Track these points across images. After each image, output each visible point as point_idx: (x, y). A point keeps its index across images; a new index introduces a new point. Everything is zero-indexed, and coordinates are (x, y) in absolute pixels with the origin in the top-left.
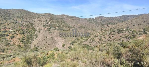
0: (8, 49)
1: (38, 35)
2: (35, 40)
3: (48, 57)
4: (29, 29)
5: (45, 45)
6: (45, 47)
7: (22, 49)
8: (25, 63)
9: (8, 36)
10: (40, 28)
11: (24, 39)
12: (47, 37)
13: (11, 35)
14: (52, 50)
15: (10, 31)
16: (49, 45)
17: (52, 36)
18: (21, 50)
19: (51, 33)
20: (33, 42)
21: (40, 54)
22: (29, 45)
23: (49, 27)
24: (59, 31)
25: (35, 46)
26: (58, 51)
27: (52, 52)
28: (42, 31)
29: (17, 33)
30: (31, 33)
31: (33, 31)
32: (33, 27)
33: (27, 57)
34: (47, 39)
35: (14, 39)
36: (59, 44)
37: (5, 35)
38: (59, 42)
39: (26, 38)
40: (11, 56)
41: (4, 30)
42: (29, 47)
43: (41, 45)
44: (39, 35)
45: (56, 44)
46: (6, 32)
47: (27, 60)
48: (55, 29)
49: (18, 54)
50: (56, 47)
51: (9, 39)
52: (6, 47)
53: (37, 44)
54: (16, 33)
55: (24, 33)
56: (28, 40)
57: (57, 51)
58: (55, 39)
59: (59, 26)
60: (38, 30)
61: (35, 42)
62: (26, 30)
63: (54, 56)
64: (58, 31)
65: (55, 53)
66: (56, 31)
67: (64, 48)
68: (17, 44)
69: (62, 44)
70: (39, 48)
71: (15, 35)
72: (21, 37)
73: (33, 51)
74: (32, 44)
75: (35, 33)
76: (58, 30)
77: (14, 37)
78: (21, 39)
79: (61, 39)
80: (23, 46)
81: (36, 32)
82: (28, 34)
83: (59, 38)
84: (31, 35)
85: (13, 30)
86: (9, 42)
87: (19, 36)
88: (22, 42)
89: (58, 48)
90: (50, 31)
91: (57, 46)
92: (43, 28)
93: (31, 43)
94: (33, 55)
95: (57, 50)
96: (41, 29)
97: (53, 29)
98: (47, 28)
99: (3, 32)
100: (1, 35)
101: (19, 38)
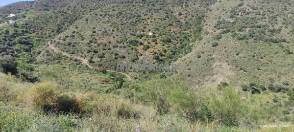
9: (141, 44)
11: (164, 54)
13: (146, 43)
15: (147, 36)
23: (226, 30)
34: (195, 62)
35: (147, 52)
39: (168, 52)
51: (140, 51)
54: (155, 41)
56: (169, 58)
62: (179, 35)
71: (153, 44)
72: (161, 49)
77: (148, 47)
87: (159, 47)
92: (211, 30)
98: (220, 30)
99: (138, 36)
100: (131, 42)
101: (156, 51)
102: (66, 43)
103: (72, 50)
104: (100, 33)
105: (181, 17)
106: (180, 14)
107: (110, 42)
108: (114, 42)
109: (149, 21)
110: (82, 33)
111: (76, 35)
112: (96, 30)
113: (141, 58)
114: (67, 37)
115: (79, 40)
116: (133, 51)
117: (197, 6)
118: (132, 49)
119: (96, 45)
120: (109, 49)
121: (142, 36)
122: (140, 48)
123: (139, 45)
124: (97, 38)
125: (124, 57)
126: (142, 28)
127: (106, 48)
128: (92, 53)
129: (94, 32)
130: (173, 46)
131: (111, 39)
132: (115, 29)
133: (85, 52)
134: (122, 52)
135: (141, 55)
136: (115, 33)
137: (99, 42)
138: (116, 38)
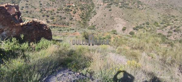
0: (71, 23)
2: (92, 17)
3: (104, 39)
4: (88, 4)
5: (102, 24)
6: (102, 27)
7: (82, 25)
8: (84, 38)
9: (71, 11)
10: (100, 4)
11: (84, 15)
12: (105, 16)
13: (73, 10)
14: (108, 32)
15: (73, 6)
16: (107, 25)
17: (112, 15)
18: (80, 26)
19: (111, 11)
20: (90, 20)
21: (97, 34)
22: (87, 22)
23: (110, 3)
24: (122, 8)
25: (92, 24)
26: (116, 34)
27: (108, 34)
28: (100, 7)
29: (78, 9)
30: (89, 9)
31: (92, 7)
32: (92, 3)
33: (86, 34)
34: (105, 18)
35: (76, 15)
36: (118, 26)
37: (69, 10)
38: (119, 24)
39: (85, 14)
40: (73, 30)
41: (69, 5)
42: (87, 24)
43: (98, 24)
44: (97, 13)
45: (115, 25)
46: (70, 6)
47: (86, 36)
48: (117, 6)
49: (79, 29)
50: (115, 29)
51: (72, 14)
52: (70, 22)
53: (95, 22)
54: (77, 9)
55: (83, 9)
56: (86, 17)
57: (114, 34)
58: (115, 20)
59: (123, 2)
60: (97, 6)
61: (92, 20)
62: (86, 6)
63: (111, 39)
64: (121, 9)
65: (112, 36)
66: (117, 8)
67: (124, 32)
68: (77, 20)
69: (123, 27)
70: (96, 27)
71: (77, 10)
72: (81, 13)
73: (90, 29)
74: (90, 22)
75: (94, 10)
76: (121, 7)
77: (76, 12)
78: (81, 14)
79: (122, 20)
80: (82, 22)
81: (95, 8)
82: (87, 10)
83: (120, 19)
84: (90, 12)
85: (75, 5)
86: (72, 17)
88: (82, 18)
89: (116, 31)
90: (110, 8)
91: (116, 29)
92: (102, 4)
93: (89, 20)
94: (91, 33)
95: (115, 32)
96: (100, 5)
97: (115, 5)
98: (107, 4)
99: (68, 6)
100: (66, 10)
101: (79, 14)
102: (25, 12)
103: (31, 16)
104: (45, 5)
107: (54, 10)
108: (56, 11)
110: (33, 5)
111: (30, 7)
112: (42, 3)
113: (74, 18)
114: (23, 7)
115: (33, 9)
116: (69, 14)
118: (68, 13)
119: (45, 12)
120: (55, 14)
121: (70, 7)
124: (45, 8)
125: (65, 18)
126: (68, 2)
127: (53, 13)
128: (46, 17)
129: (41, 4)
130: (85, 11)
132: (54, 3)
133: (41, 17)
134: (63, 15)
135: (74, 16)
136: (55, 5)
137: (47, 10)
138: (56, 7)
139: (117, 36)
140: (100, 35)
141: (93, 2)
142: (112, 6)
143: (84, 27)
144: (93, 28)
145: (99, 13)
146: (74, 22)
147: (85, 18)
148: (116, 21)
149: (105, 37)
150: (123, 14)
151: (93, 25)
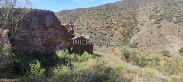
0: (111, 40)
1: (139, 28)
2: (135, 35)
3: (149, 60)
4: (131, 21)
5: (147, 43)
6: (147, 46)
7: (122, 42)
8: (124, 56)
9: (113, 28)
10: (144, 20)
11: (125, 32)
12: (152, 33)
13: (115, 27)
14: (156, 52)
15: (114, 24)
16: (153, 44)
17: (162, 33)
18: (121, 43)
19: (161, 28)
20: (132, 37)
21: (139, 53)
22: (128, 39)
23: (159, 19)
24: (178, 24)
25: (134, 41)
26: (169, 57)
27: (156, 55)
28: (145, 24)
29: (120, 26)
30: (132, 26)
31: (135, 24)
32: (135, 20)
33: (126, 52)
34: (151, 36)
35: (117, 32)
36: (172, 47)
37: (111, 27)
38: (174, 44)
39: (126, 31)
40: (113, 46)
41: (111, 22)
42: (128, 41)
43: (142, 42)
44: (141, 29)
45: (166, 45)
46: (111, 24)
47: (126, 54)
48: (170, 21)
49: (118, 46)
50: (166, 50)
51: (113, 31)
52: (111, 38)
53: (137, 39)
54: (118, 26)
55: (125, 26)
56: (128, 34)
57: (166, 56)
58: (167, 38)
59: (179, 17)
60: (141, 23)
61: (134, 38)
62: (128, 23)
63: (159, 62)
64: (176, 25)
65: (162, 58)
66: (171, 24)
67: (182, 55)
68: (118, 36)
69: (180, 48)
70: (138, 45)
71: (118, 27)
72: (122, 30)
73: (132, 47)
74: (132, 39)
75: (137, 27)
76: (176, 23)
77: (117, 29)
78: (122, 31)
79: (179, 38)
80: (123, 39)
81: (139, 25)
82: (129, 27)
83: (174, 37)
84: (132, 29)
85: (117, 22)
86: (113, 34)
87: (121, 29)
88: (123, 35)
89: (169, 53)
90: (159, 25)
91: (169, 49)
92: (148, 20)
93: (131, 38)
94: (132, 51)
95: (166, 54)
96: (145, 22)
97: (167, 21)
98: (155, 19)
100: (108, 27)
101: (121, 31)
102: (76, 29)
103: (80, 32)
104: (91, 23)
105: (125, 15)
106: (125, 14)
107: (97, 28)
108: (99, 28)
109: (113, 17)
110: (82, 24)
111: (80, 25)
112: (89, 22)
113: (115, 35)
114: (76, 26)
115: (82, 27)
116: (110, 31)
117: (131, 10)
119: (90, 29)
120: (97, 31)
122: (113, 30)
123: (111, 28)
124: (90, 26)
125: (106, 35)
126: (110, 20)
127: (96, 30)
128: (90, 33)
129: (88, 23)
130: (127, 28)
131: (97, 26)
132: (98, 21)
133: (87, 33)
134: (105, 32)
136: (98, 23)
137: (92, 27)
138: (100, 25)
139: (170, 59)
140: (144, 55)
141: (137, 19)
142: (162, 22)
143: (125, 45)
144: (135, 46)
145: (144, 30)
146: (114, 39)
147: (126, 35)
148: (169, 40)
149: (150, 58)
150: (179, 31)
151: (135, 43)
